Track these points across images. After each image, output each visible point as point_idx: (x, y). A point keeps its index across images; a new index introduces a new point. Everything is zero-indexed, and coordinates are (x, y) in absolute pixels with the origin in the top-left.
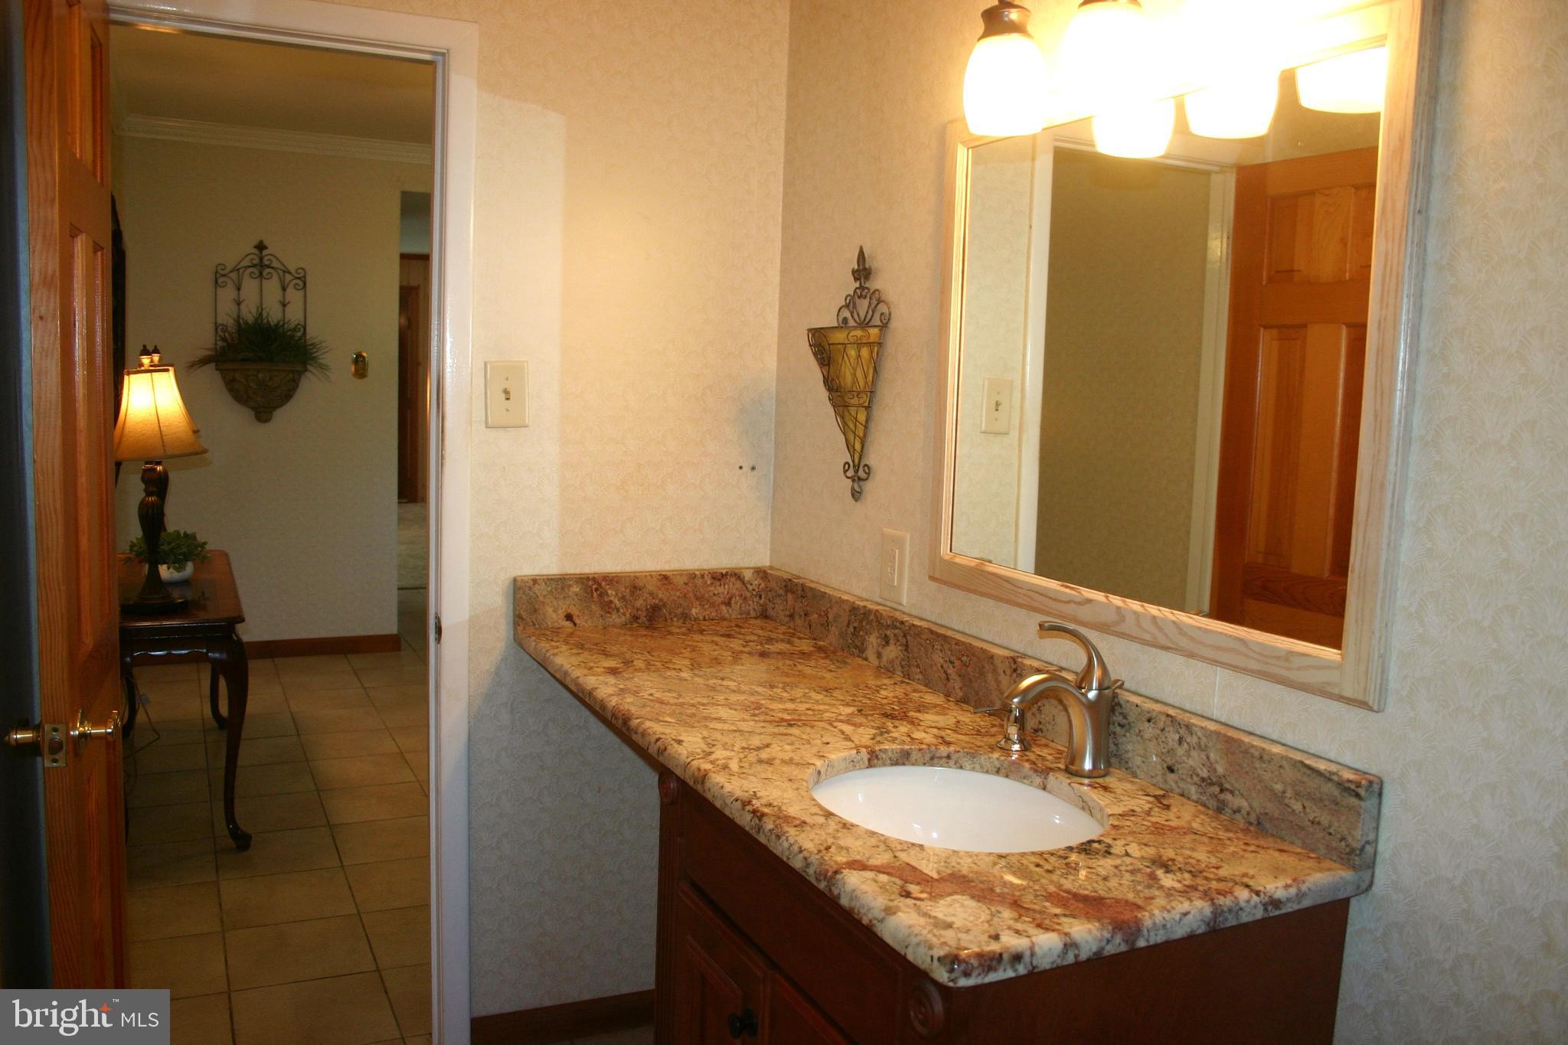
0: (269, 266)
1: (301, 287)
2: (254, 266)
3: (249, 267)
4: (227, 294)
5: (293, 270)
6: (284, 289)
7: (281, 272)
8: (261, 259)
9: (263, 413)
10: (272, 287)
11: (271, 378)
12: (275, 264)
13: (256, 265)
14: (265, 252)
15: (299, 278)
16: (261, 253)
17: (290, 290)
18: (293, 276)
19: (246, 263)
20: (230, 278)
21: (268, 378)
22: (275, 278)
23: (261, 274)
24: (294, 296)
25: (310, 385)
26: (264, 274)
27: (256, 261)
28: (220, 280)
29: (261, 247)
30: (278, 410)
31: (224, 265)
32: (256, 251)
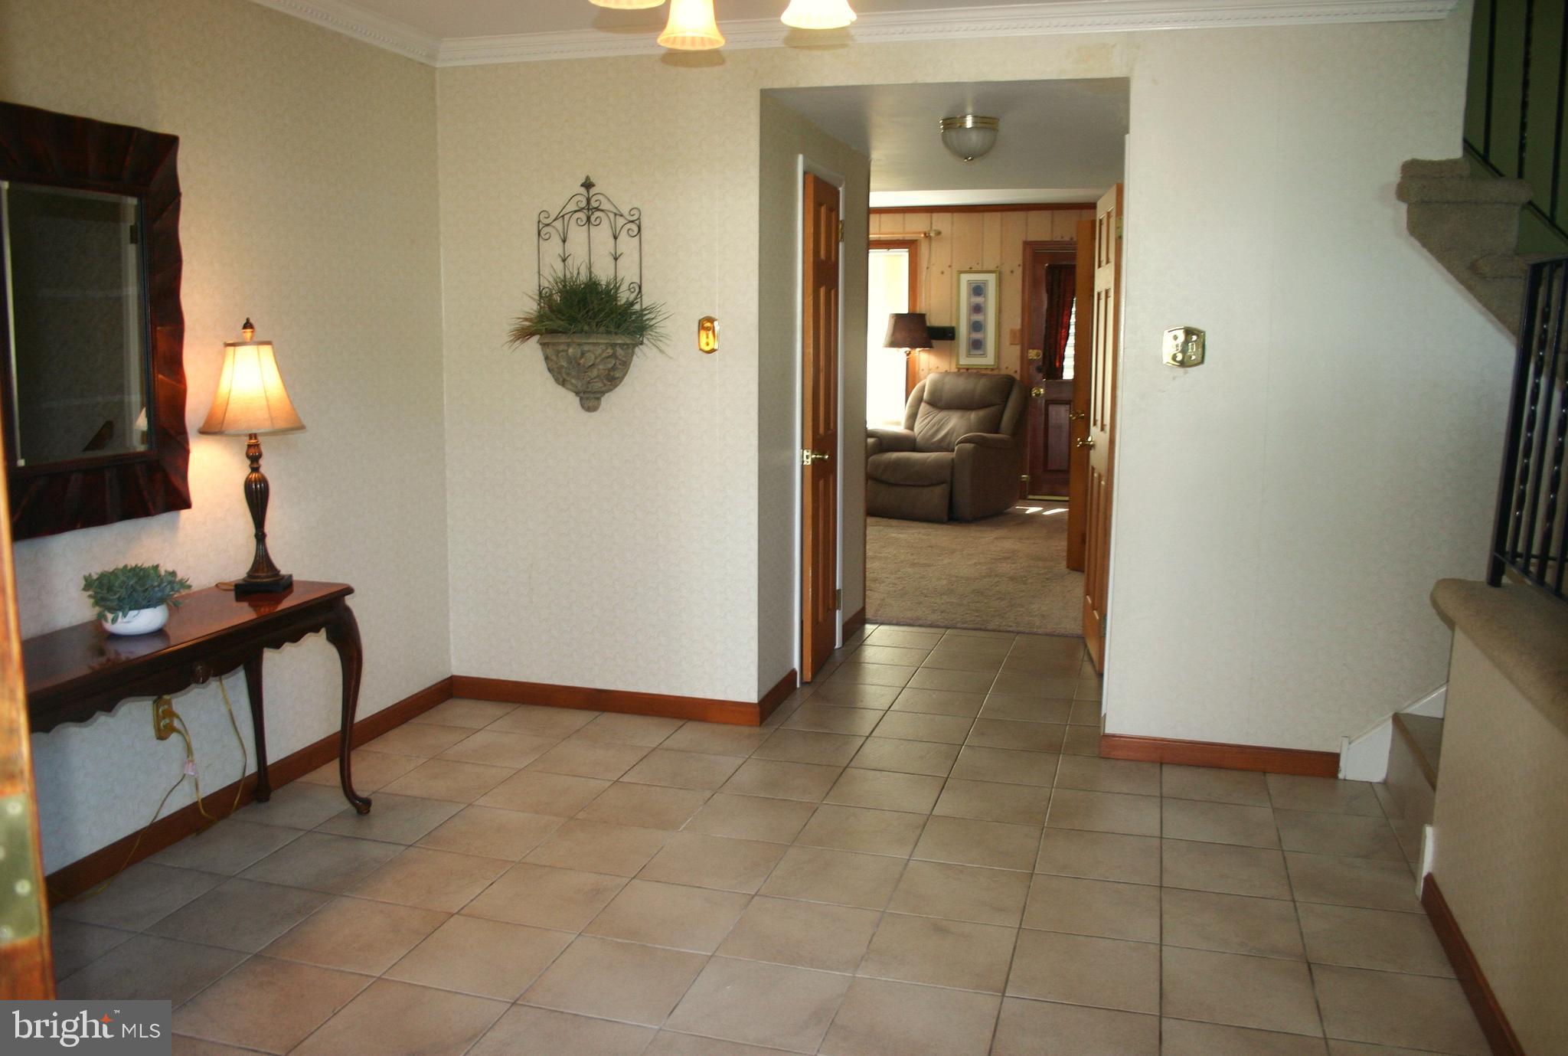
0: (597, 209)
1: (636, 233)
2: (581, 210)
3: (576, 211)
4: (553, 247)
5: (625, 212)
6: (615, 238)
7: (612, 216)
8: (588, 200)
9: (590, 398)
10: (602, 234)
11: (583, 354)
12: (605, 206)
13: (583, 208)
14: (593, 191)
15: (632, 222)
16: (588, 192)
17: (623, 236)
18: (626, 219)
19: (572, 207)
20: (554, 227)
21: (579, 354)
22: (605, 224)
23: (588, 219)
24: (627, 245)
25: (645, 361)
26: (593, 219)
27: (584, 204)
28: (545, 230)
29: (588, 185)
30: (607, 395)
31: (547, 212)
32: (583, 190)
